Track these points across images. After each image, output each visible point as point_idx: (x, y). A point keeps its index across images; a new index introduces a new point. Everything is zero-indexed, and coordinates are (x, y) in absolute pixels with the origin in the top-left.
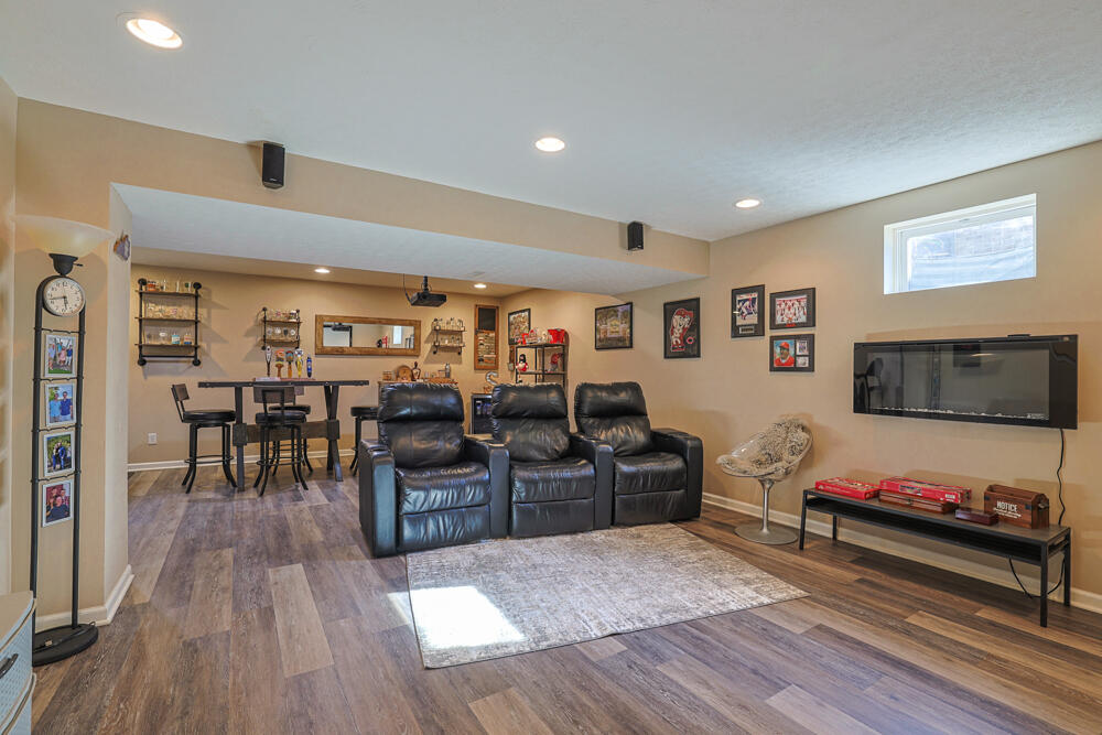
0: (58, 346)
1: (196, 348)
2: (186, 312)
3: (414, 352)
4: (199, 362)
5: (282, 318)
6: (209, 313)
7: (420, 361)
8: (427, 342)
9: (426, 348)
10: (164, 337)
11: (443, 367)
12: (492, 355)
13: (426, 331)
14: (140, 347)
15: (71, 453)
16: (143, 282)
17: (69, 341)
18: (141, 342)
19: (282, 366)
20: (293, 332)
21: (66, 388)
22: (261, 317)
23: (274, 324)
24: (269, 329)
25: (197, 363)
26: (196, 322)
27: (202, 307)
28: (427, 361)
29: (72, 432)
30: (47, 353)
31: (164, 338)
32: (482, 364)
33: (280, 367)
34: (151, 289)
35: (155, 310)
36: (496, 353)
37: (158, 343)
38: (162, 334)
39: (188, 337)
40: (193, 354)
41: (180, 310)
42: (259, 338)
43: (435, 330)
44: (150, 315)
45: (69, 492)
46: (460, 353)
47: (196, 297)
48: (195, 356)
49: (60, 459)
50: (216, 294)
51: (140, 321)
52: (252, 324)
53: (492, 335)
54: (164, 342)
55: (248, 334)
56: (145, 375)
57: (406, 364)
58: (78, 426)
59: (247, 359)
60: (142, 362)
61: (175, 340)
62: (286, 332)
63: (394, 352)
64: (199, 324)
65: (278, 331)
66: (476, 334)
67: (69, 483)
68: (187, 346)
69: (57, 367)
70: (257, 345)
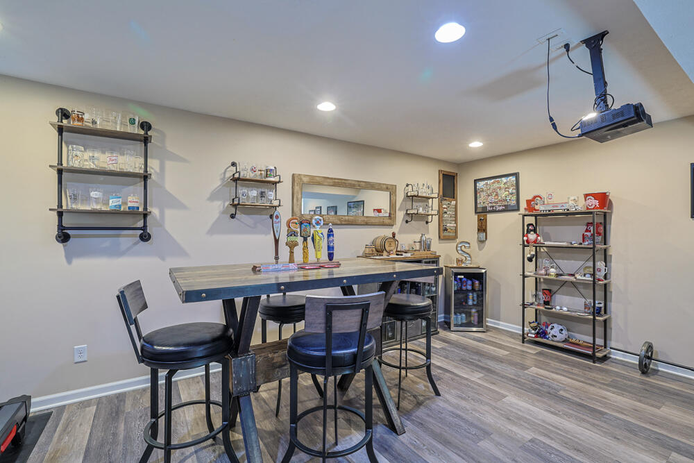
1: (145, 216)
2: (130, 161)
3: (391, 220)
4: (150, 236)
5: (258, 176)
6: (162, 167)
7: (395, 229)
8: (400, 209)
9: (400, 215)
10: (98, 199)
11: (417, 237)
12: (453, 225)
13: (400, 197)
14: (60, 214)
16: (64, 114)
18: (60, 205)
19: (296, 244)
20: (271, 195)
22: (229, 174)
23: (247, 183)
24: (242, 190)
25: (145, 237)
26: (146, 178)
27: (152, 158)
28: (403, 231)
31: (97, 201)
32: (446, 234)
33: (292, 246)
34: (77, 124)
35: (82, 157)
36: (456, 223)
37: (88, 208)
38: (93, 194)
39: (133, 199)
40: (140, 224)
41: (121, 159)
42: (227, 203)
43: (407, 196)
44: (76, 164)
46: (427, 222)
47: (146, 140)
48: (144, 228)
50: (172, 140)
51: (60, 172)
52: (219, 183)
53: (453, 203)
54: (98, 207)
55: (212, 197)
56: (69, 258)
59: (213, 230)
60: (63, 237)
61: (113, 203)
62: (262, 195)
63: (373, 220)
64: (149, 181)
65: (253, 193)
66: (441, 201)
68: (132, 212)
70: (224, 212)
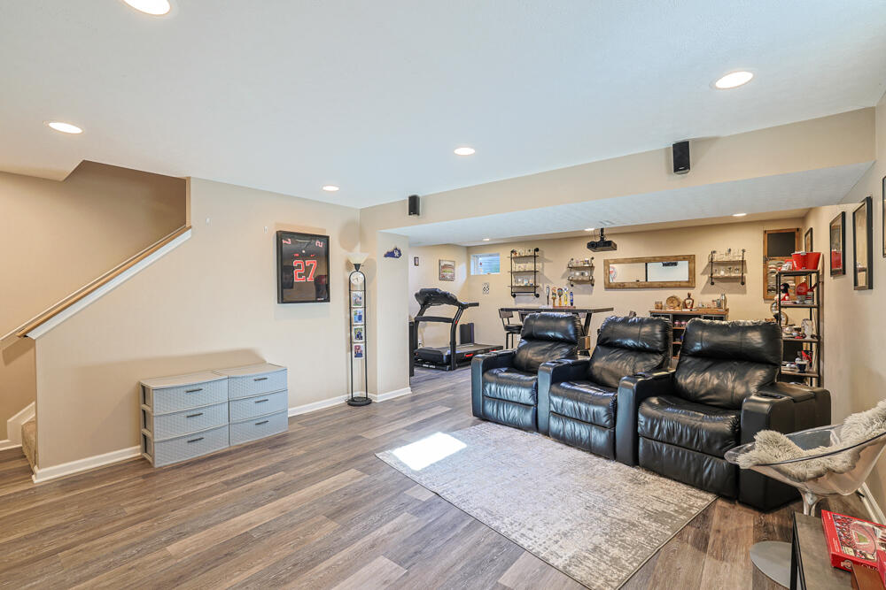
0: (356, 296)
1: (536, 287)
2: (529, 266)
3: (690, 284)
4: (539, 296)
5: (580, 264)
6: (542, 266)
7: (695, 293)
8: (703, 273)
9: (702, 280)
11: (717, 297)
13: (702, 263)
14: (512, 289)
15: (363, 335)
16: (512, 252)
17: (361, 294)
18: (512, 286)
20: (588, 273)
21: (360, 310)
22: (568, 265)
23: (577, 268)
24: (572, 273)
25: (537, 296)
27: (538, 262)
28: (703, 292)
29: (363, 327)
30: (353, 299)
31: (521, 282)
33: (554, 299)
34: (517, 255)
35: (517, 267)
38: (519, 280)
39: (531, 281)
40: (534, 291)
41: (527, 265)
42: (570, 279)
43: (712, 262)
44: (516, 270)
45: (363, 349)
46: (743, 283)
47: (535, 256)
49: (359, 336)
50: (546, 253)
51: (511, 273)
52: (564, 271)
54: (521, 285)
55: (563, 277)
56: (516, 303)
57: (676, 295)
58: (365, 325)
61: (525, 283)
62: (582, 274)
63: (668, 284)
64: (536, 273)
65: (578, 274)
66: (765, 261)
67: (363, 345)
68: (531, 286)
69: (356, 303)
70: (568, 284)
